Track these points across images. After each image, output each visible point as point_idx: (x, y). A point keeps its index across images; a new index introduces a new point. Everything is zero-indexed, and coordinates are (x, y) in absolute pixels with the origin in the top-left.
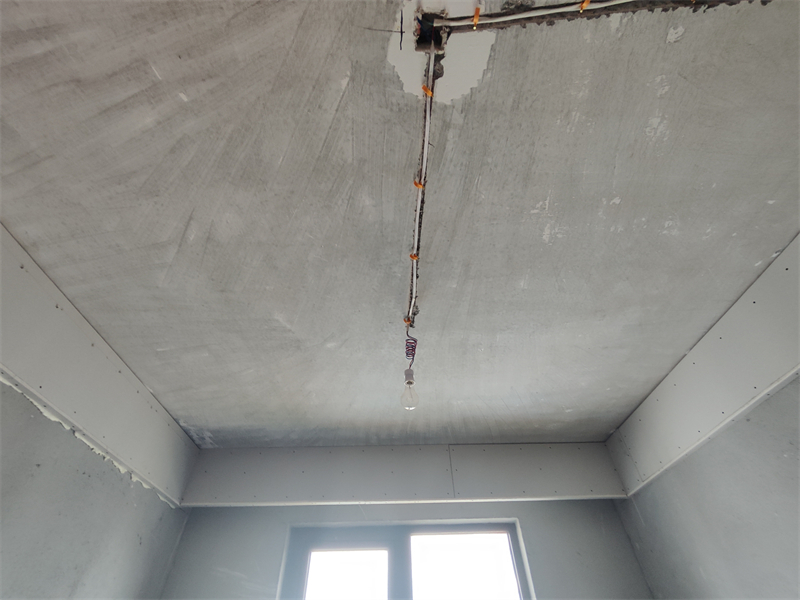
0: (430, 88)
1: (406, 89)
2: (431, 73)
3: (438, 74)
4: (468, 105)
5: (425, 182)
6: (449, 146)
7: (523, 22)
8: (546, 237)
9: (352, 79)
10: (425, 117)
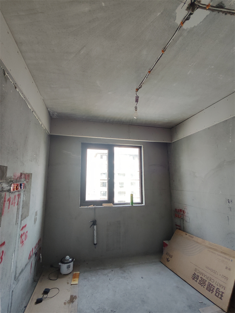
0: (183, 23)
1: (176, 21)
2: (186, 18)
3: (188, 19)
4: (191, 31)
5: (165, 51)
6: (178, 42)
7: (219, 11)
8: (188, 73)
9: (162, 14)
10: (176, 31)
